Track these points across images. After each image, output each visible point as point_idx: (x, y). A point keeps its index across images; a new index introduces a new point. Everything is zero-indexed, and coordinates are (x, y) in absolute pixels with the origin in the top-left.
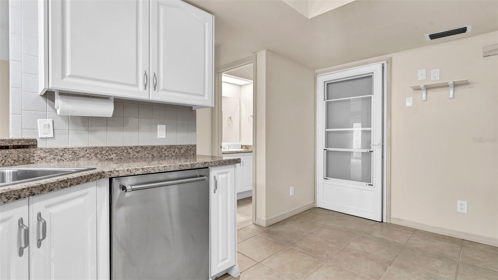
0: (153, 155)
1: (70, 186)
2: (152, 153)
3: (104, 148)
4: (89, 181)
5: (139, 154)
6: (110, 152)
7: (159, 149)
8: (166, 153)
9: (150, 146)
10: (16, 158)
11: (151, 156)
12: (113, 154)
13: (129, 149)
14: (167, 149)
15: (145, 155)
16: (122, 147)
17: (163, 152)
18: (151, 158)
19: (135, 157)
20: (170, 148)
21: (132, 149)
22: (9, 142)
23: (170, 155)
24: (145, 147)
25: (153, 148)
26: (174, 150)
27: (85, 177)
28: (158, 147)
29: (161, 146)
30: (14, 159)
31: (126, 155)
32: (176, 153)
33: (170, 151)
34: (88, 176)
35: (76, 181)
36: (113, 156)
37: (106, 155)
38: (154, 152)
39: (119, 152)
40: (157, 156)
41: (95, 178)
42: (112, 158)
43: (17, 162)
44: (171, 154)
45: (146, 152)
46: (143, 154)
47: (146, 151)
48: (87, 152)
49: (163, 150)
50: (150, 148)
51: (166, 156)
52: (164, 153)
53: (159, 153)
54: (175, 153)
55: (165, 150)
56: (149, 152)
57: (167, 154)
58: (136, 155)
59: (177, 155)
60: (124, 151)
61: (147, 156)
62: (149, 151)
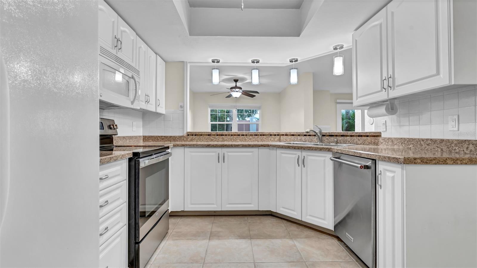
0: (442, 150)
1: (312, 150)
2: (441, 147)
3: (406, 139)
4: (321, 150)
5: (429, 147)
6: (409, 142)
7: (448, 144)
8: (457, 148)
9: (439, 140)
10: (370, 142)
11: (440, 150)
12: (411, 144)
13: (421, 141)
14: (457, 144)
15: (435, 149)
16: (417, 139)
17: (453, 147)
18: (440, 153)
19: (426, 149)
20: (462, 143)
21: (424, 141)
22: (365, 134)
23: (462, 152)
24: (435, 140)
25: (442, 142)
26: (467, 146)
27: (319, 148)
28: (447, 141)
29: (450, 140)
30: (369, 142)
31: (419, 146)
32: (471, 151)
33: (461, 147)
34: (321, 148)
35: (314, 148)
36: (411, 146)
37: (407, 145)
38: (443, 146)
39: (414, 143)
40: (447, 150)
41: (325, 150)
42: (411, 148)
43: (371, 143)
44: (464, 150)
45: (435, 146)
46: (433, 147)
47: (436, 144)
48: (398, 141)
49: (453, 145)
50: (439, 141)
51: (456, 153)
52: (454, 149)
53: (449, 148)
54: (469, 151)
55: (456, 145)
56: (438, 146)
57: (457, 151)
58: (427, 147)
59: (471, 153)
60: (418, 143)
61: (436, 149)
62: (438, 144)
